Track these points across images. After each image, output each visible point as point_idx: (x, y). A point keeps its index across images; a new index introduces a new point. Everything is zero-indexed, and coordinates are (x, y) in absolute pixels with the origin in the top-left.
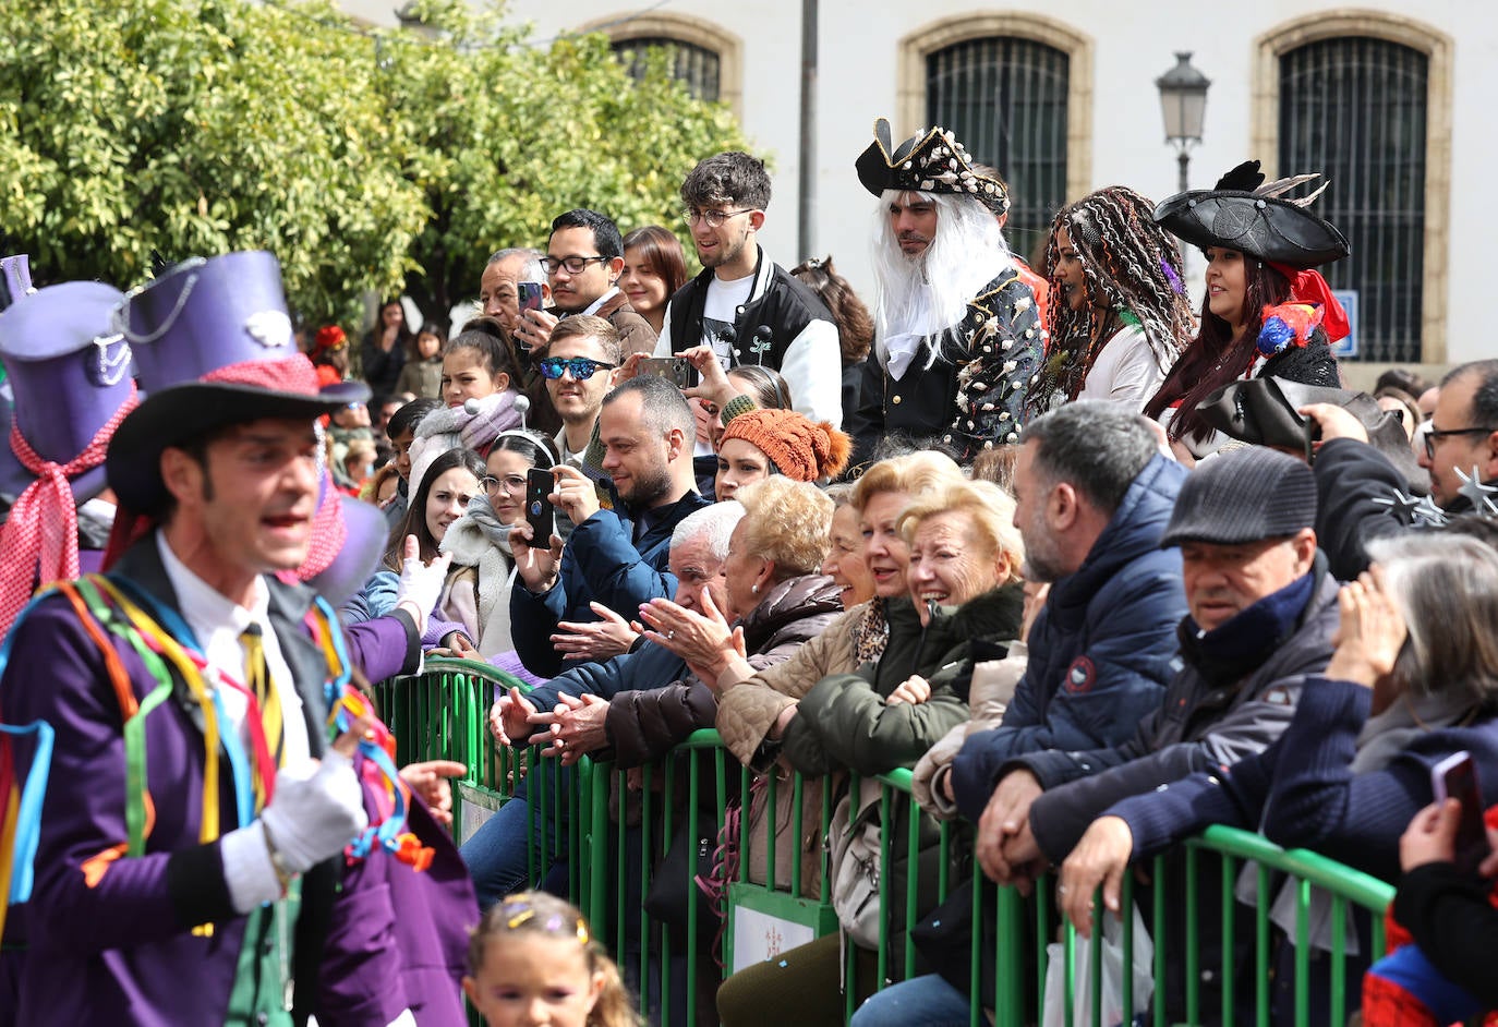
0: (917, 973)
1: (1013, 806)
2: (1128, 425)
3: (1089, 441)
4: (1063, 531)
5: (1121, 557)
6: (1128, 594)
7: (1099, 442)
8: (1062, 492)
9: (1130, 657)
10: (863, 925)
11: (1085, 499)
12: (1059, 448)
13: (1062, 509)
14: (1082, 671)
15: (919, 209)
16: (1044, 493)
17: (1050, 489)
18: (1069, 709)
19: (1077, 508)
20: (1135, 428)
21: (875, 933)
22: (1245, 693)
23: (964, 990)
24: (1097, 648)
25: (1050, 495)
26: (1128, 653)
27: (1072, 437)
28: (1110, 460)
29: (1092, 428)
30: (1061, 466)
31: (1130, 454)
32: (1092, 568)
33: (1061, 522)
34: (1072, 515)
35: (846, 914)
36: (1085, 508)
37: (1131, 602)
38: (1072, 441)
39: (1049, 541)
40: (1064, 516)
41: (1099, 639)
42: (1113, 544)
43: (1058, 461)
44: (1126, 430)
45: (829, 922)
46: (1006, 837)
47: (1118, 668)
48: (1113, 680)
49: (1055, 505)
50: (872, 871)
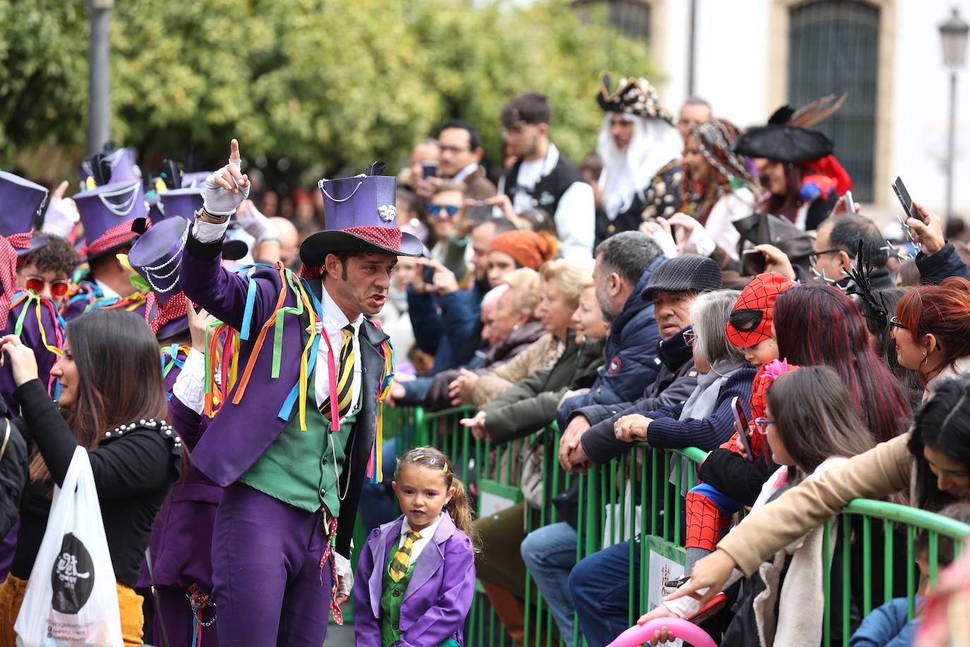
0: (558, 521)
1: (575, 434)
2: (646, 244)
3: (626, 252)
4: (615, 296)
5: (637, 308)
6: (637, 326)
7: (631, 252)
8: (613, 277)
9: (637, 356)
10: (535, 497)
11: (625, 280)
12: (612, 254)
13: (614, 286)
14: (616, 364)
15: (625, 124)
16: (605, 278)
17: (608, 276)
18: (609, 382)
19: (621, 285)
20: (650, 245)
21: (540, 501)
22: (681, 373)
23: (574, 526)
24: (623, 352)
25: (608, 279)
26: (637, 354)
27: (618, 250)
28: (637, 261)
29: (628, 245)
30: (613, 263)
31: (647, 258)
32: (625, 313)
33: (614, 292)
34: (619, 289)
35: (527, 492)
36: (625, 285)
37: (639, 330)
38: (618, 253)
39: (608, 302)
40: (615, 289)
41: (624, 348)
42: (635, 301)
43: (611, 262)
44: (645, 246)
45: (520, 497)
46: (571, 450)
47: (632, 362)
48: (630, 367)
49: (611, 284)
50: (540, 470)
